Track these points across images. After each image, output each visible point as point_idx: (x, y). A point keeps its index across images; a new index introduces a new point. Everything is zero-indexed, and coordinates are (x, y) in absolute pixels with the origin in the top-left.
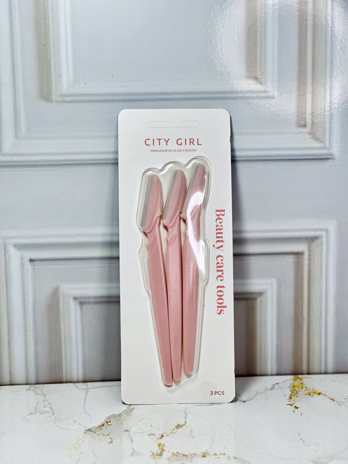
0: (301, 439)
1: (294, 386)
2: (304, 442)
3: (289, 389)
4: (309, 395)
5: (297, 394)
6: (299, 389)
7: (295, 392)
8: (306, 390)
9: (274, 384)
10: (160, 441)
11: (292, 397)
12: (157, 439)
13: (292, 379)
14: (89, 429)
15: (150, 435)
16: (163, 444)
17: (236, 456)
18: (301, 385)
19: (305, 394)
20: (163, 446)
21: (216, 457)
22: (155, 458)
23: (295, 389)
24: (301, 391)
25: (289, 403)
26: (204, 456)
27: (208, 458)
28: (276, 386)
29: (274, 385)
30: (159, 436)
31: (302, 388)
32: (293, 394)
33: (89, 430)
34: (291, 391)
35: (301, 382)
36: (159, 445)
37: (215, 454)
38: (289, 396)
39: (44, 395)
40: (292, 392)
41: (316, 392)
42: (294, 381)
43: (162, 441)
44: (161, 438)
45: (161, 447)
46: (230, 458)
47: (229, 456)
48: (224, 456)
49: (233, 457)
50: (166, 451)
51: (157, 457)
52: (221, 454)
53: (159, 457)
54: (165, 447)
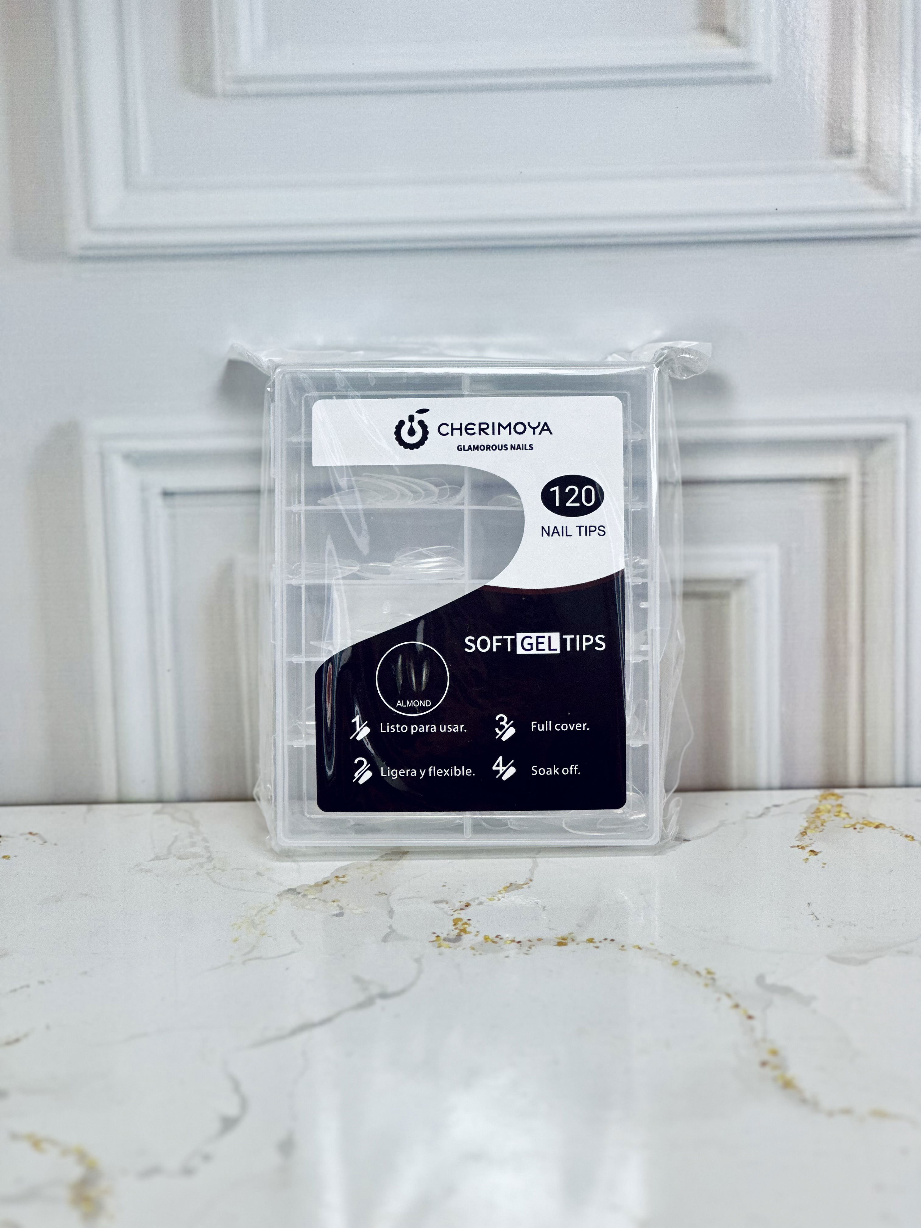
0: (812, 914)
1: (818, 811)
2: (817, 919)
3: (804, 816)
4: (852, 829)
5: (822, 825)
6: (831, 817)
7: (819, 823)
8: (848, 820)
9: (769, 805)
10: (459, 913)
11: (809, 832)
12: (453, 909)
13: (816, 797)
14: (290, 890)
15: (435, 902)
16: (465, 920)
17: (641, 946)
18: (838, 809)
19: (843, 826)
20: (466, 923)
21: (592, 944)
22: (439, 946)
23: (818, 817)
24: (833, 821)
25: (798, 843)
26: (560, 944)
27: (571, 946)
28: (773, 809)
29: (768, 808)
30: (458, 905)
31: (837, 814)
32: (813, 826)
33: (292, 891)
34: (807, 821)
35: (839, 802)
36: (456, 922)
37: (591, 941)
38: (799, 831)
39: (195, 823)
40: (811, 822)
41: (871, 823)
42: (820, 801)
43: (465, 915)
44: (466, 907)
45: (460, 926)
46: (624, 948)
47: (622, 945)
48: (613, 942)
49: (634, 947)
50: (470, 933)
51: (446, 943)
52: (606, 939)
53: (452, 944)
54: (469, 925)
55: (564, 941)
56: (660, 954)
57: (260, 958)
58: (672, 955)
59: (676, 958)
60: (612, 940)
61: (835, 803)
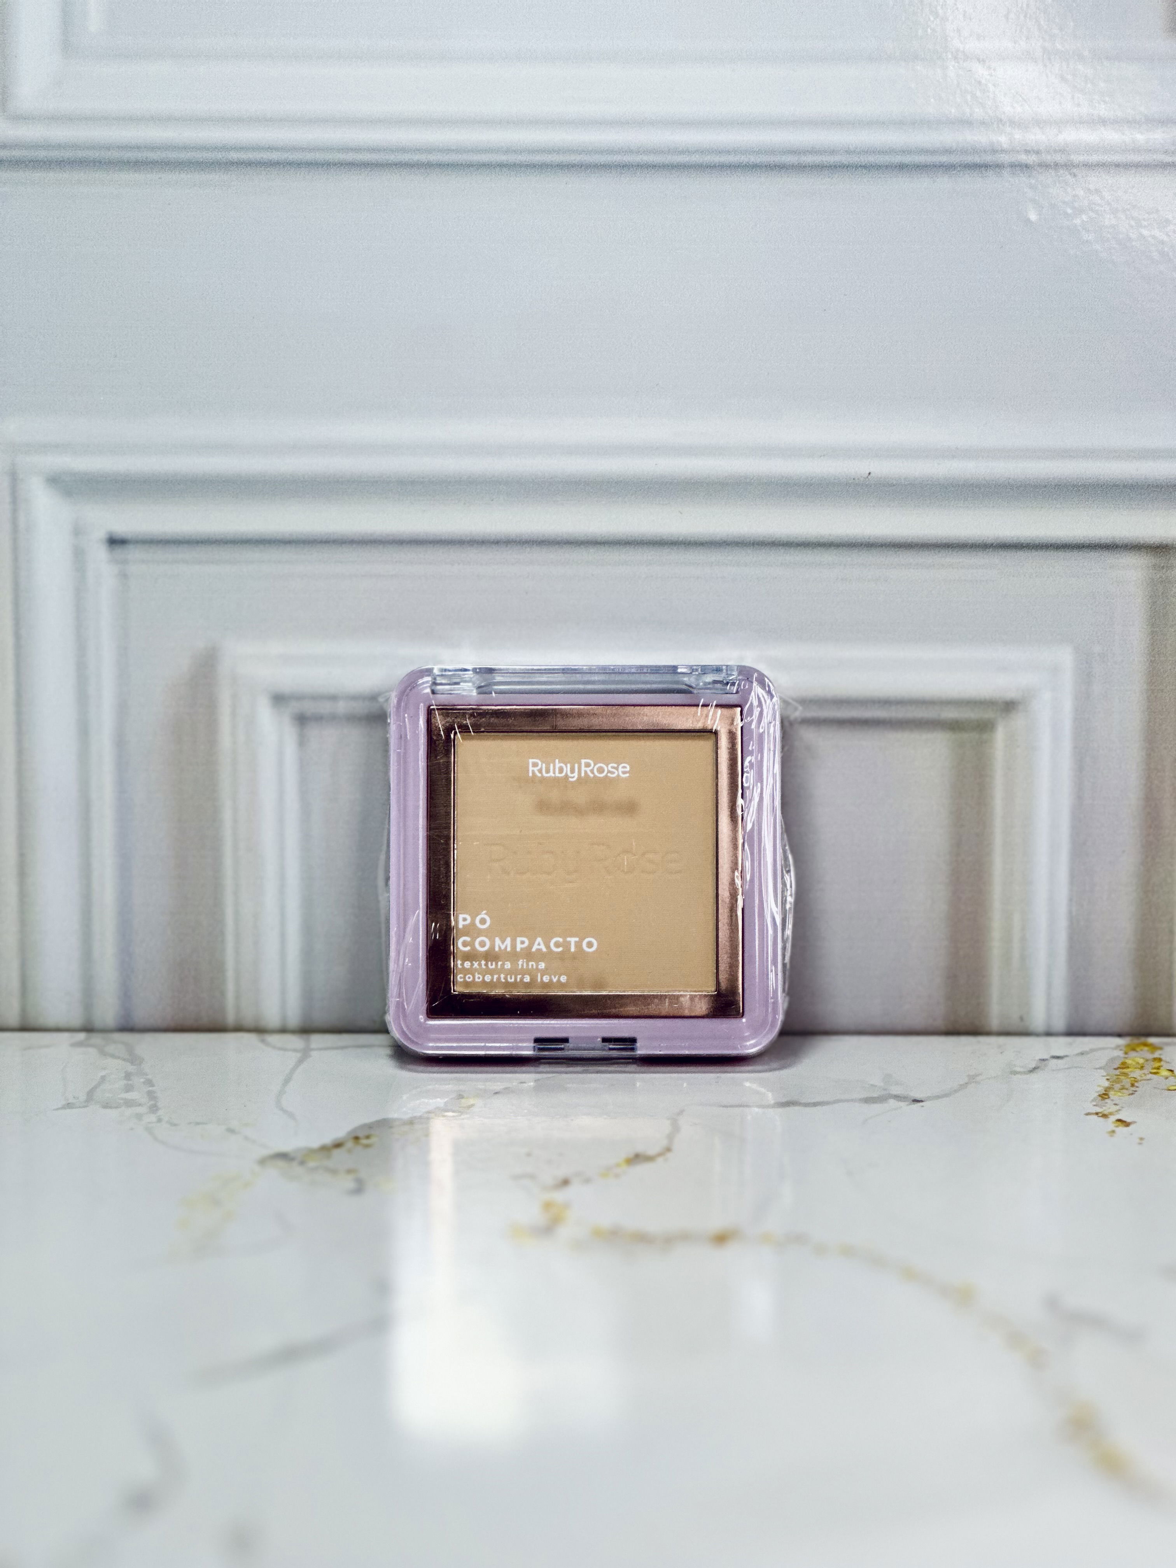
1: (1124, 1066)
5: (1133, 1085)
6: (1145, 1074)
7: (1126, 1082)
8: (1172, 1077)
11: (1111, 1093)
13: (1119, 1048)
14: (279, 1154)
15: (517, 1177)
16: (562, 1204)
18: (1157, 1064)
19: (1165, 1087)
20: (561, 1210)
22: (517, 1241)
23: (1126, 1074)
25: (1097, 1110)
27: (733, 1246)
28: (1055, 1061)
29: (1046, 1060)
31: (1155, 1071)
33: (282, 1155)
34: (1107, 1079)
35: (1156, 1055)
36: (548, 1206)
38: (1096, 1092)
43: (559, 1196)
45: (554, 1211)
46: (822, 1250)
50: (568, 1222)
51: (527, 1236)
53: (538, 1238)
54: (568, 1212)
55: (724, 1237)
58: (904, 1261)
59: (909, 1265)
61: (1150, 1056)
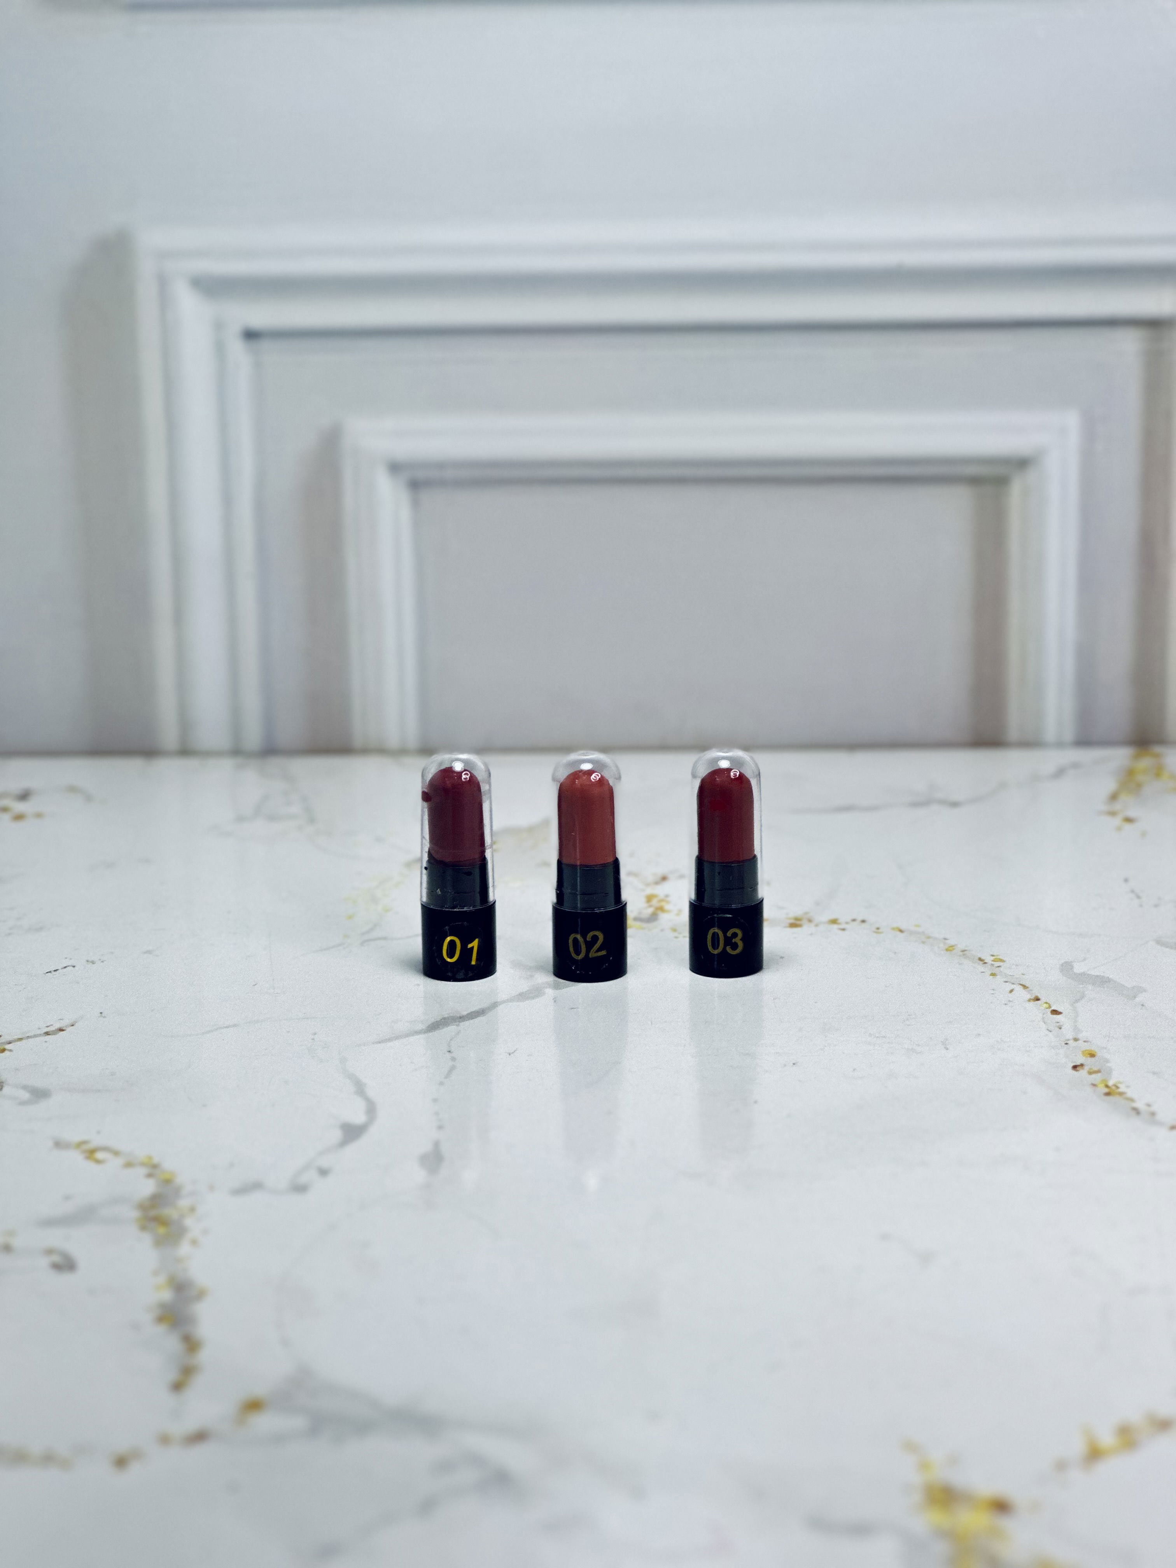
0: (1132, 891)
2: (1138, 897)
3: (1112, 778)
6: (1148, 778)
8: (1172, 782)
9: (1064, 765)
10: (653, 888)
12: (644, 883)
13: (1126, 756)
16: (662, 896)
17: (903, 927)
20: (662, 901)
21: (835, 926)
24: (1152, 783)
26: (793, 925)
27: (806, 929)
28: (1072, 769)
29: (1063, 768)
30: (651, 878)
31: (1157, 775)
32: (1125, 789)
34: (1118, 783)
36: (649, 898)
37: (834, 922)
38: (1108, 794)
39: (291, 779)
40: (1123, 784)
42: (1133, 760)
43: (661, 890)
44: (661, 882)
45: (654, 902)
46: (880, 931)
47: (877, 926)
48: (863, 925)
49: (893, 929)
50: (668, 911)
51: (638, 924)
52: (854, 920)
53: (644, 925)
54: (668, 902)
55: (798, 922)
56: (929, 937)
57: (385, 938)
58: (945, 939)
59: (951, 942)
60: (863, 921)
61: (1153, 763)
